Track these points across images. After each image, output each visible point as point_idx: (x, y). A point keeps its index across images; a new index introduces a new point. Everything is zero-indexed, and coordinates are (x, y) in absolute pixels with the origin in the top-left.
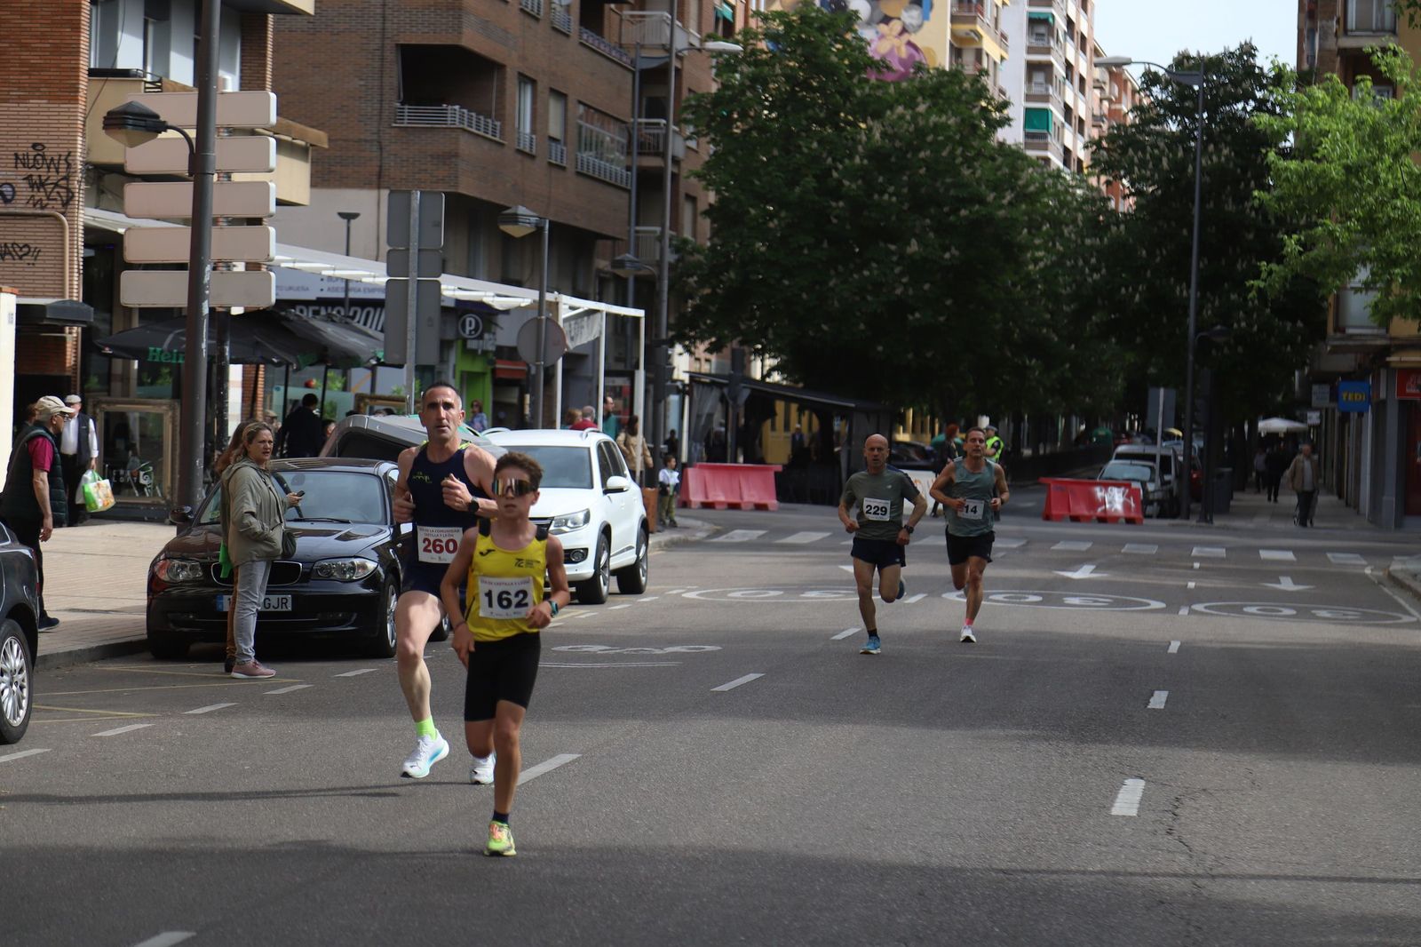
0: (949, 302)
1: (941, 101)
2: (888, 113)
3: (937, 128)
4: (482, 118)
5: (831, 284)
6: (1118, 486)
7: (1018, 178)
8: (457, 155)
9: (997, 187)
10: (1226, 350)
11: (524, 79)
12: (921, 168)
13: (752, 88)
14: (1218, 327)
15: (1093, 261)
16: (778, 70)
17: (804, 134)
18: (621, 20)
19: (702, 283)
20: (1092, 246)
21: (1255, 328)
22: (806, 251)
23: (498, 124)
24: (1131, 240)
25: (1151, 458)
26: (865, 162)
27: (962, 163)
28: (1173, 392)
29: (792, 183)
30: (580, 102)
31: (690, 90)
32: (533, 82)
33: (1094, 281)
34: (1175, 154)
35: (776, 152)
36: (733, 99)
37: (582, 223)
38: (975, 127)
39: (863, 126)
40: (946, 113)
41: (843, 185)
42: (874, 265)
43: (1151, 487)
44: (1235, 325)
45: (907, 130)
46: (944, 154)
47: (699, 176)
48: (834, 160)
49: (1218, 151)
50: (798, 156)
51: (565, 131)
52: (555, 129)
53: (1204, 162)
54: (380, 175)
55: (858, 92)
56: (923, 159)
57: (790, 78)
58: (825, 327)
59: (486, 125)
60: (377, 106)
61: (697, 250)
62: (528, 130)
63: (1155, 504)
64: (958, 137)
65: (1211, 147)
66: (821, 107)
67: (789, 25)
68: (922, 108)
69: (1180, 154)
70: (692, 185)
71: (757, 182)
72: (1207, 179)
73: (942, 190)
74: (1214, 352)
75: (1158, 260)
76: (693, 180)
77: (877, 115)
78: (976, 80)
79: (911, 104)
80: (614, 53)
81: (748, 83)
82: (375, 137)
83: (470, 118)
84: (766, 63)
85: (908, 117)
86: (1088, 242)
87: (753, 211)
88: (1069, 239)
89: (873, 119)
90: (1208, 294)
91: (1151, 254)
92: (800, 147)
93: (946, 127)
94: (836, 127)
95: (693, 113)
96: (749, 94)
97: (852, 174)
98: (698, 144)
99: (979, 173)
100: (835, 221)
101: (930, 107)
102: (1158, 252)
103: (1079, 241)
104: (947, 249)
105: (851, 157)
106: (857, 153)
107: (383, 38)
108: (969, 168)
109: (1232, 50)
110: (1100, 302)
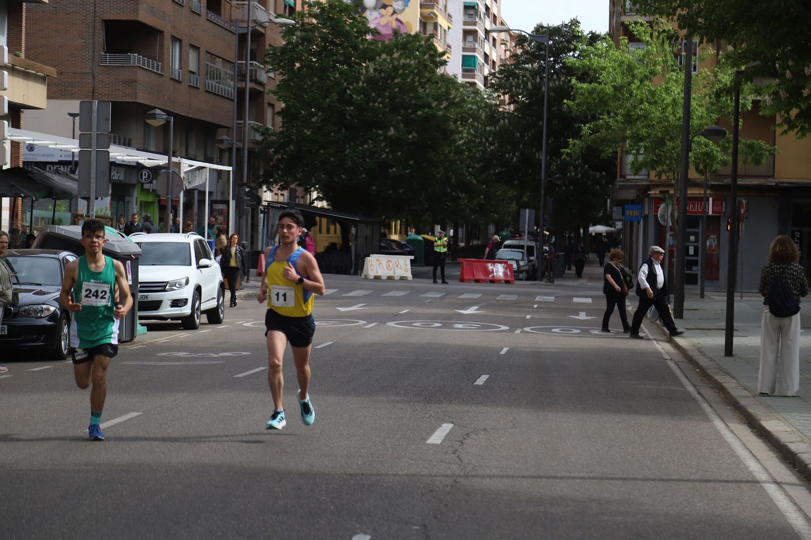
0: (411, 162)
1: (407, 51)
2: (378, 58)
3: (405, 66)
4: (150, 60)
5: (347, 152)
6: (501, 263)
7: (450, 94)
8: (136, 81)
9: (438, 99)
10: (564, 188)
11: (175, 39)
12: (395, 88)
13: (302, 44)
14: (558, 175)
15: (491, 139)
16: (317, 34)
17: (331, 70)
18: (231, 6)
19: (276, 152)
20: (490, 131)
21: (580, 176)
22: (332, 134)
23: (160, 64)
24: (511, 128)
25: (522, 247)
26: (365, 85)
27: (419, 86)
28: (533, 211)
29: (326, 97)
30: (207, 52)
31: (270, 45)
32: (180, 41)
33: (491, 150)
34: (535, 81)
35: (316, 80)
36: (292, 50)
37: (209, 119)
38: (426, 66)
39: (364, 65)
40: (410, 58)
41: (353, 98)
42: (370, 142)
43: (522, 263)
44: (569, 174)
45: (388, 67)
46: (409, 80)
47: (274, 93)
48: (348, 84)
49: (558, 78)
50: (328, 82)
51: (199, 67)
52: (193, 67)
53: (551, 84)
54: (93, 92)
55: (361, 46)
56: (396, 83)
57: (324, 39)
58: (343, 176)
59: (153, 65)
60: (91, 54)
61: (273, 134)
62: (177, 67)
63: (524, 273)
64: (416, 71)
65: (555, 76)
66: (341, 55)
67: (323, 9)
68: (396, 55)
69: (538, 80)
70: (270, 98)
71: (306, 96)
72: (553, 94)
73: (407, 100)
74: (557, 189)
75: (526, 138)
76: (271, 95)
77: (372, 59)
78: (428, 39)
79: (390, 53)
80: (226, 25)
81: (300, 41)
82: (90, 71)
83: (144, 61)
84: (310, 30)
85: (389, 60)
86: (488, 128)
87: (303, 112)
88: (478, 127)
89: (369, 62)
90: (554, 157)
91: (522, 135)
92: (329, 76)
93: (409, 66)
94: (350, 65)
95: (270, 58)
96: (300, 47)
97: (358, 91)
98: (275, 75)
99: (428, 91)
100: (348, 117)
101: (401, 54)
102: (526, 134)
103: (483, 128)
104: (411, 133)
105: (358, 83)
106: (360, 80)
107: (95, 17)
108: (422, 88)
109: (566, 23)
110: (494, 161)
